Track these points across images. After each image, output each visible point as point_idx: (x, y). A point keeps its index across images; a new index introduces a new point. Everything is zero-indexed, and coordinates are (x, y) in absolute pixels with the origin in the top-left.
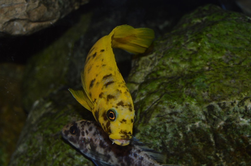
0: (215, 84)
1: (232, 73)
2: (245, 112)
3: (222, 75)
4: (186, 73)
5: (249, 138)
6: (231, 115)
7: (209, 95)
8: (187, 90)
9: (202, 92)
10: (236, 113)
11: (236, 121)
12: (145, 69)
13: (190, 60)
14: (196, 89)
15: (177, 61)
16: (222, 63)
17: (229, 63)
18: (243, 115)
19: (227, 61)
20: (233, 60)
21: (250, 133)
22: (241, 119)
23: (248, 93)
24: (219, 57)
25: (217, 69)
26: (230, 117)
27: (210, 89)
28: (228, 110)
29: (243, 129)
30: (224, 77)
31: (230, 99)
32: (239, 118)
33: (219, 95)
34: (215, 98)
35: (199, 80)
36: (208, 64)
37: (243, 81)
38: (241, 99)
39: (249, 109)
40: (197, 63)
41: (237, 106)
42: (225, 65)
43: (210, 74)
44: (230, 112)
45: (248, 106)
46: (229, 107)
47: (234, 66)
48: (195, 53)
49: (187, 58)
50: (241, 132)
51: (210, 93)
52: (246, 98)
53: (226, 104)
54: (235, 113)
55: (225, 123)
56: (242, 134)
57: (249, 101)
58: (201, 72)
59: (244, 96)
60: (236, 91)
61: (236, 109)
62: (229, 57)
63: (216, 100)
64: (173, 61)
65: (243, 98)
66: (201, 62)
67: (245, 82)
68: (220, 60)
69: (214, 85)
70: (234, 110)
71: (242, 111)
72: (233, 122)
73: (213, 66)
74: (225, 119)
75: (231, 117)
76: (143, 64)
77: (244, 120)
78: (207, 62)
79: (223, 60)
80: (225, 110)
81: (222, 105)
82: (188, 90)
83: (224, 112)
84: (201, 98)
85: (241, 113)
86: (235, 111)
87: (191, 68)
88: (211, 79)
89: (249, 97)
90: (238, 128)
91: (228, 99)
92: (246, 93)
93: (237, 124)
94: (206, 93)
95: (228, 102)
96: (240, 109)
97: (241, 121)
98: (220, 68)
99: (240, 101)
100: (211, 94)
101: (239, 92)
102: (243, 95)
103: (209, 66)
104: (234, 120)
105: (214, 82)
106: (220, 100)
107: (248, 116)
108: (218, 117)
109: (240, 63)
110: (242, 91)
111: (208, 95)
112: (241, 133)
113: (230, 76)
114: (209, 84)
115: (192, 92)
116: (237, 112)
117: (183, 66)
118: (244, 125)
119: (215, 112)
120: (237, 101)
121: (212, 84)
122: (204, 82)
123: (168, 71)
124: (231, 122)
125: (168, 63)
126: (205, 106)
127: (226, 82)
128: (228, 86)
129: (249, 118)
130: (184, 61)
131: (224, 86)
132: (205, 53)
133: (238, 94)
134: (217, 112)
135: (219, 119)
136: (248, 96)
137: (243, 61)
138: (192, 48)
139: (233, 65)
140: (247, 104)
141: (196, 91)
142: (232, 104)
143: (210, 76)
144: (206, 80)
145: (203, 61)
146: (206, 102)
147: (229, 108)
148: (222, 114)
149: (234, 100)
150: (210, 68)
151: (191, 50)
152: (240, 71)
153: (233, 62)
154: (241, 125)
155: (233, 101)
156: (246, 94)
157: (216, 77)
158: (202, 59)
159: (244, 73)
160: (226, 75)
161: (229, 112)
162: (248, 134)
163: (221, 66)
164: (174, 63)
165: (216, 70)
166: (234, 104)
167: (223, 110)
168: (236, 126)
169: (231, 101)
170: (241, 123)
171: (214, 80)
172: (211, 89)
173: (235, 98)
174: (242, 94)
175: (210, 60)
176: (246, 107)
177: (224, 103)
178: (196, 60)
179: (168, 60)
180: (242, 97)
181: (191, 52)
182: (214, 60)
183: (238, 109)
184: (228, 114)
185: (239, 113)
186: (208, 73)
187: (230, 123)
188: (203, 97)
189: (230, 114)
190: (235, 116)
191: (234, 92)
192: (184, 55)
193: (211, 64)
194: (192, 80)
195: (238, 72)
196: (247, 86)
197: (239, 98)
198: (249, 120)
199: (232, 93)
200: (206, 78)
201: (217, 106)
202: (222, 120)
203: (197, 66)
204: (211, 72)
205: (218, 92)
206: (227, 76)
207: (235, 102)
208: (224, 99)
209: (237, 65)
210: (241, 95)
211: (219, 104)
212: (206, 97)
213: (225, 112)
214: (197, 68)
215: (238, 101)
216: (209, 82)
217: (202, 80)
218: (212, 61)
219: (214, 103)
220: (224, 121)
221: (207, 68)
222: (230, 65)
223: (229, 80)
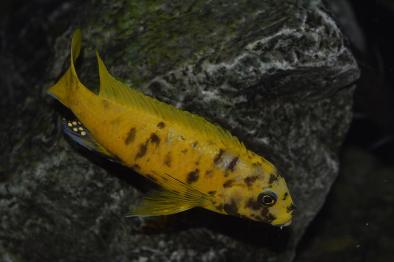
0: (155, 50)
1: (178, 26)
2: (206, 81)
3: (165, 34)
4: (114, 43)
5: (226, 120)
6: (188, 91)
7: (150, 68)
8: (116, 69)
9: (139, 67)
10: (194, 86)
11: (197, 98)
12: (64, 54)
13: (115, 23)
14: (130, 64)
15: (99, 29)
16: (162, 16)
17: (174, 13)
18: (205, 86)
19: (170, 10)
20: (179, 8)
21: (224, 111)
22: (204, 92)
23: (205, 51)
24: (157, 8)
25: (156, 26)
26: (188, 93)
27: (149, 60)
28: (182, 84)
29: (212, 106)
30: (167, 35)
31: (178, 66)
32: (201, 92)
33: (163, 65)
34: (158, 71)
35: (132, 49)
36: (142, 22)
37: (196, 35)
38: (195, 62)
39: (211, 74)
40: (126, 25)
41: (192, 75)
42: (167, 17)
43: (147, 37)
44: (185, 86)
45: (209, 70)
46: (181, 78)
47: (182, 16)
48: (121, 11)
49: (111, 21)
50: (211, 112)
51: (150, 65)
52: (203, 59)
53: (176, 75)
54: (192, 86)
55: (184, 104)
56: (215, 115)
57: (208, 62)
58: (134, 37)
59: (199, 57)
60: (187, 51)
61: (191, 79)
62: (172, 4)
63: (159, 74)
64: (93, 31)
65: (198, 60)
66: (131, 22)
67: (198, 35)
68: (159, 12)
69: (154, 52)
70: (189, 81)
71: (202, 80)
72: (195, 100)
73: (149, 23)
74: (181, 98)
75: (190, 94)
76: (59, 48)
77: (208, 93)
78: (140, 19)
79: (164, 11)
80: (178, 84)
81: (171, 78)
82: (118, 69)
83: (175, 88)
84: (137, 76)
85: (201, 84)
86: (192, 82)
87: (118, 35)
88: (149, 43)
89: (207, 57)
90: (205, 107)
91: (176, 67)
92: (202, 51)
93: (201, 102)
94: (144, 66)
95: (178, 72)
96: (198, 78)
97: (205, 96)
98: (161, 23)
99: (195, 65)
100: (152, 67)
101: (192, 53)
102: (197, 56)
103: (144, 25)
104: (195, 96)
105: (154, 47)
106: (165, 72)
107: (213, 85)
108: (171, 98)
109: (190, 10)
110: (195, 51)
111: (148, 69)
112: (213, 114)
113: (176, 31)
114: (147, 53)
115: (124, 70)
116: (194, 83)
117: (108, 35)
118: (211, 100)
119: (165, 92)
120: (190, 67)
121: (151, 51)
122: (139, 51)
123: (90, 49)
124: (191, 100)
125: (87, 36)
126: (146, 86)
127: (172, 43)
128: (174, 48)
129: (215, 89)
130: (107, 27)
131: (169, 48)
132: (134, 7)
133: (191, 56)
134: (166, 91)
135: (172, 101)
136: (205, 56)
137: (194, 4)
138: (116, 5)
139: (180, 14)
140: (206, 68)
141: (129, 68)
142: (185, 74)
143: (148, 40)
144: (143, 47)
145: (134, 20)
146: (146, 79)
147: (181, 81)
148: (175, 93)
149: (185, 66)
150: (145, 28)
151: (115, 8)
152: (190, 20)
153: (180, 10)
154: (207, 102)
155: (183, 68)
156: (202, 53)
157: (157, 38)
158: (132, 18)
159: (197, 22)
160: (170, 32)
161: (183, 87)
162: (222, 112)
163: (162, 21)
164: (96, 35)
165: (155, 29)
166: (187, 72)
167: (174, 86)
168: (201, 105)
169: (181, 69)
170: (206, 99)
171: (152, 45)
172: (151, 59)
173: (186, 64)
174: (196, 54)
175: (144, 15)
176: (206, 73)
177: (173, 74)
178: (124, 21)
179: (87, 32)
180: (196, 58)
181: (116, 12)
182: (151, 14)
183: (195, 79)
184: (184, 90)
185: (198, 84)
186: (143, 36)
187: (191, 103)
188: (141, 73)
189: (186, 88)
190: (194, 89)
191: (184, 54)
192: (106, 18)
193: (146, 21)
194: (121, 52)
195: (187, 23)
196: (202, 40)
197: (191, 61)
198: (216, 91)
199: (180, 56)
200: (142, 44)
201: (164, 82)
202: (178, 101)
203: (127, 30)
204: (148, 33)
205: (161, 60)
206: (172, 32)
207: (187, 69)
208: (171, 69)
209: (185, 12)
210: (194, 56)
211: (166, 79)
212: (146, 73)
213: (178, 88)
214: (128, 33)
215: (192, 66)
216: (146, 49)
217: (136, 48)
218: (148, 16)
219: (157, 79)
220: (181, 102)
221: (142, 29)
222: (175, 16)
223: (176, 39)
